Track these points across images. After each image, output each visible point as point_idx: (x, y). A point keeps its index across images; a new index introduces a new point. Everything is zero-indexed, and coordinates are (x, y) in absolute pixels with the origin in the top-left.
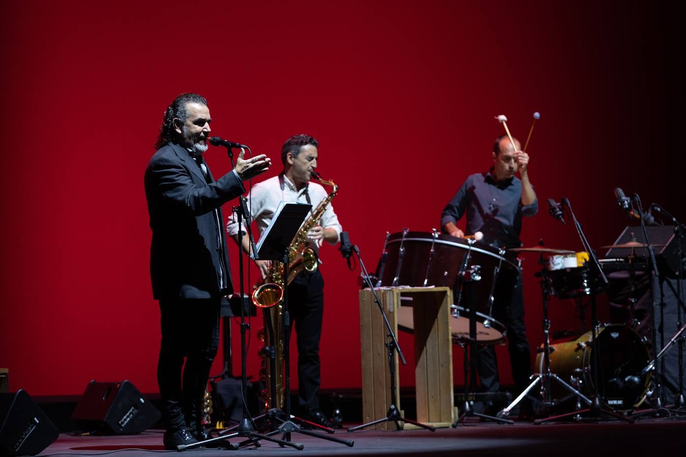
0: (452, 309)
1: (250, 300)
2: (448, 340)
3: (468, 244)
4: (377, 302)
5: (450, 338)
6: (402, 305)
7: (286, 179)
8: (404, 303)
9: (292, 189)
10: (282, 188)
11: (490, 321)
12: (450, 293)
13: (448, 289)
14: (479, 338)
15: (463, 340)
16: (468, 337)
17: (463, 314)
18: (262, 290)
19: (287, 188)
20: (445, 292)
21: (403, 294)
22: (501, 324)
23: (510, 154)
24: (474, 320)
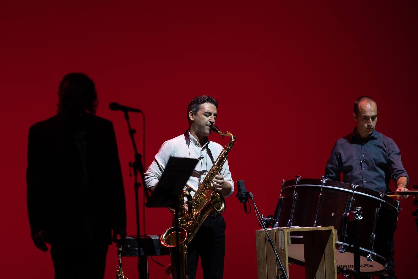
0: (338, 246)
1: (159, 241)
2: (334, 272)
3: (352, 189)
4: (269, 241)
5: (336, 270)
6: (292, 243)
7: (191, 136)
8: (294, 241)
9: (196, 144)
10: (188, 144)
11: (372, 254)
12: (335, 232)
13: (332, 228)
14: (362, 270)
15: (348, 272)
16: (353, 269)
17: (348, 249)
18: (169, 232)
19: (192, 144)
20: (331, 231)
21: (292, 233)
22: (382, 257)
23: (368, 114)
24: (357, 255)
